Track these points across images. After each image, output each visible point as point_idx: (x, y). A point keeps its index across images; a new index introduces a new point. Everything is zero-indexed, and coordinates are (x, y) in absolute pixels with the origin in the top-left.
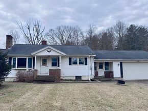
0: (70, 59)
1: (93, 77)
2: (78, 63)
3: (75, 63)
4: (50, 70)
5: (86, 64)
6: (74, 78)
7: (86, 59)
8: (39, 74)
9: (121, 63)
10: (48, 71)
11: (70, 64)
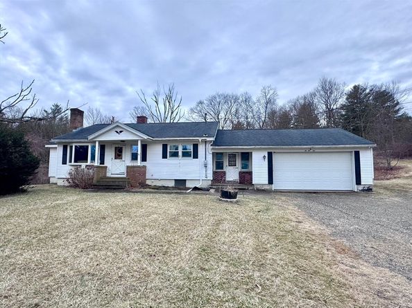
0: (165, 147)
1: (210, 183)
2: (180, 154)
3: (175, 155)
4: (128, 167)
5: (196, 156)
6: (172, 184)
7: (196, 147)
8: (109, 175)
9: (270, 155)
10: (124, 170)
11: (165, 156)
